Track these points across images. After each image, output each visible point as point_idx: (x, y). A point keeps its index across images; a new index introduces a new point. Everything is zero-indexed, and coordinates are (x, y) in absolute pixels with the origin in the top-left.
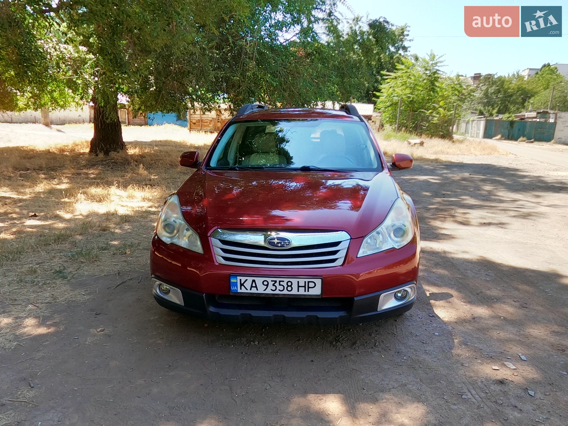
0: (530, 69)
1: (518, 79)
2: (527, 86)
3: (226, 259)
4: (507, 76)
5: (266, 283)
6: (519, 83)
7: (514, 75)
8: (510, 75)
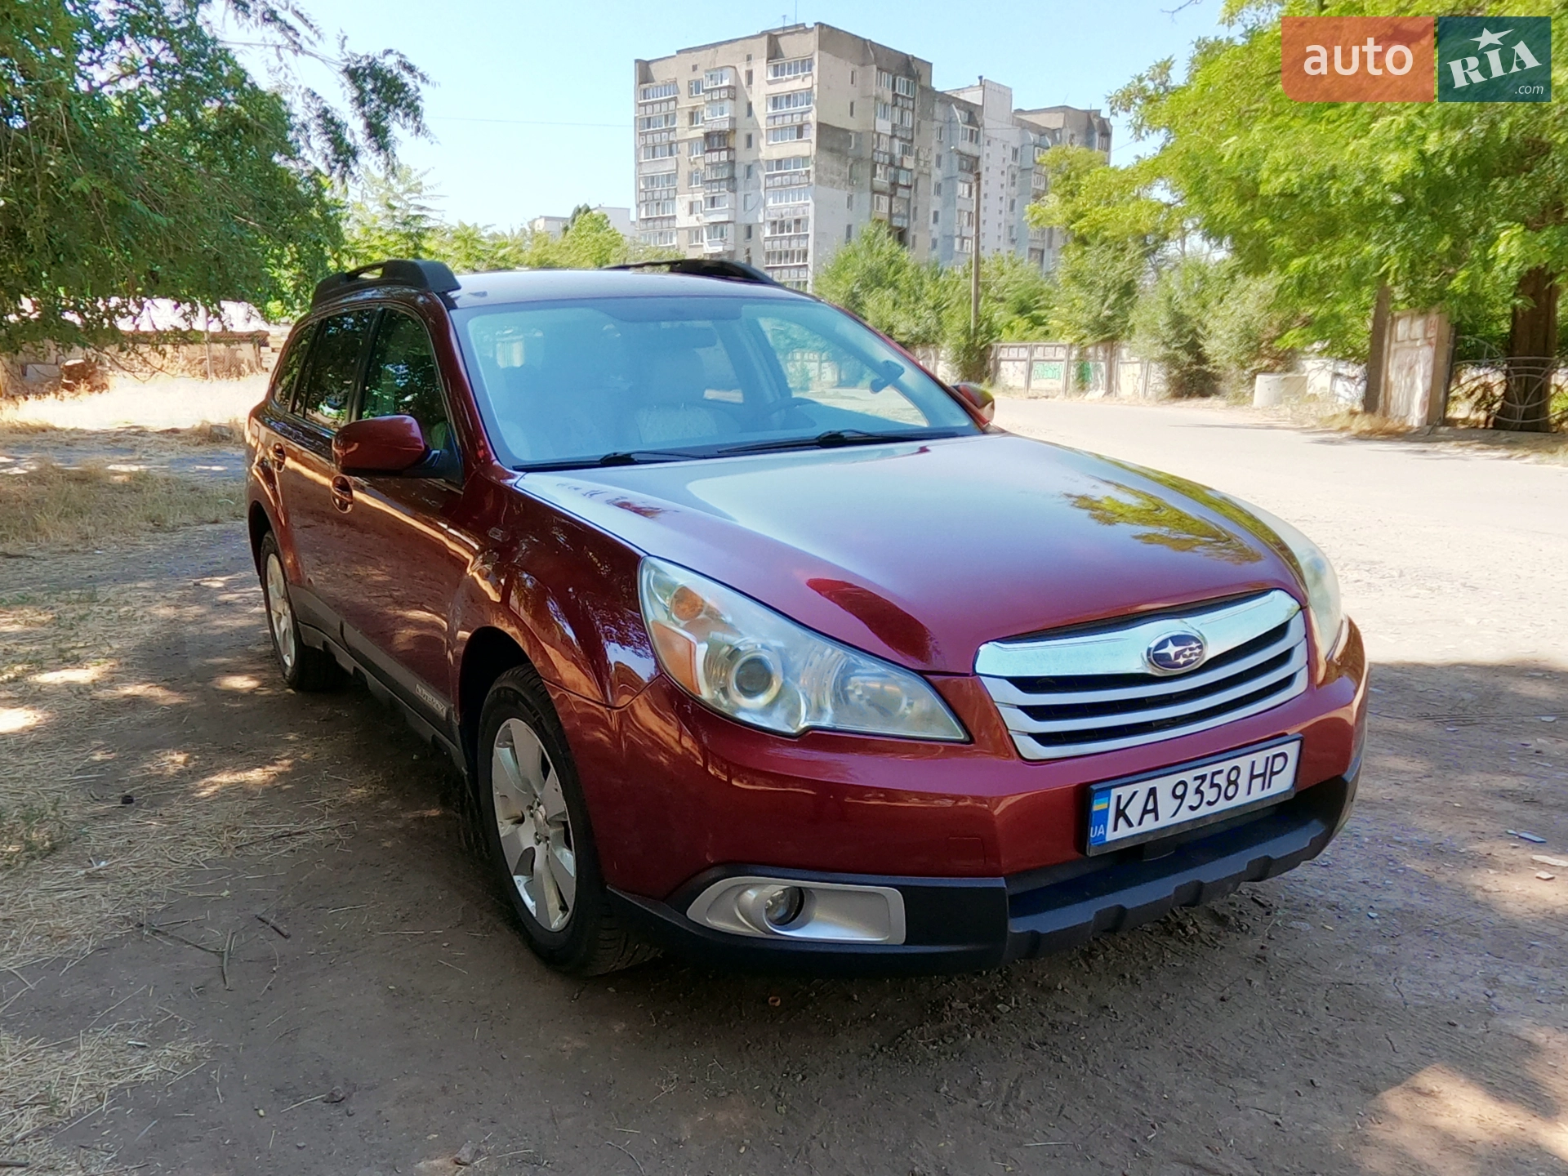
0: (547, 219)
1: (535, 241)
2: (557, 257)
3: (1044, 739)
4: (508, 233)
5: (1179, 791)
6: (539, 251)
7: (523, 231)
8: (516, 232)
